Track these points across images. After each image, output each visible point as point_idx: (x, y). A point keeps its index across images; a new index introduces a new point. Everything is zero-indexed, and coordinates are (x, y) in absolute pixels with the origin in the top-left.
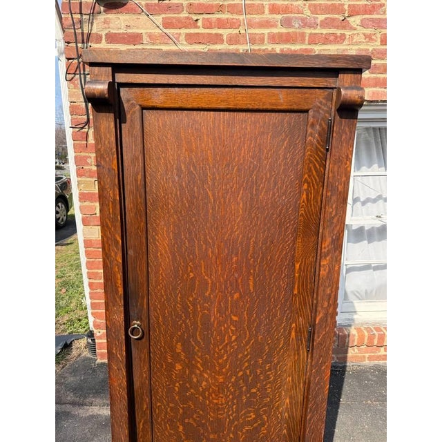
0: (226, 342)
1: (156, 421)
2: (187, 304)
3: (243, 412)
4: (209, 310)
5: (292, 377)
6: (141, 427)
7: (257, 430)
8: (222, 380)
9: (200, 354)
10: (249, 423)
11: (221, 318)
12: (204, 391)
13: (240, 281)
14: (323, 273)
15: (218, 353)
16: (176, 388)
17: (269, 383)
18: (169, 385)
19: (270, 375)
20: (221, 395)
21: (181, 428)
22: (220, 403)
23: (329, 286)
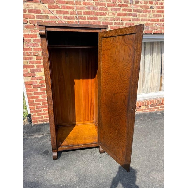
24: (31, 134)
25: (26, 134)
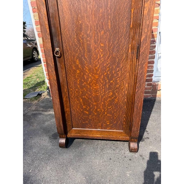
0: (98, 58)
1: (71, 97)
2: (79, 39)
3: (107, 92)
4: (90, 41)
5: (129, 73)
6: (65, 100)
7: (113, 100)
8: (97, 78)
9: (87, 65)
10: (110, 97)
11: (95, 45)
12: (90, 83)
13: (104, 23)
14: (146, 12)
15: (95, 64)
16: (78, 82)
17: (119, 77)
18: (75, 81)
19: (119, 73)
20: (97, 85)
21: (81, 101)
22: (97, 88)
23: (148, 20)
24: (47, 109)
25: (42, 108)
